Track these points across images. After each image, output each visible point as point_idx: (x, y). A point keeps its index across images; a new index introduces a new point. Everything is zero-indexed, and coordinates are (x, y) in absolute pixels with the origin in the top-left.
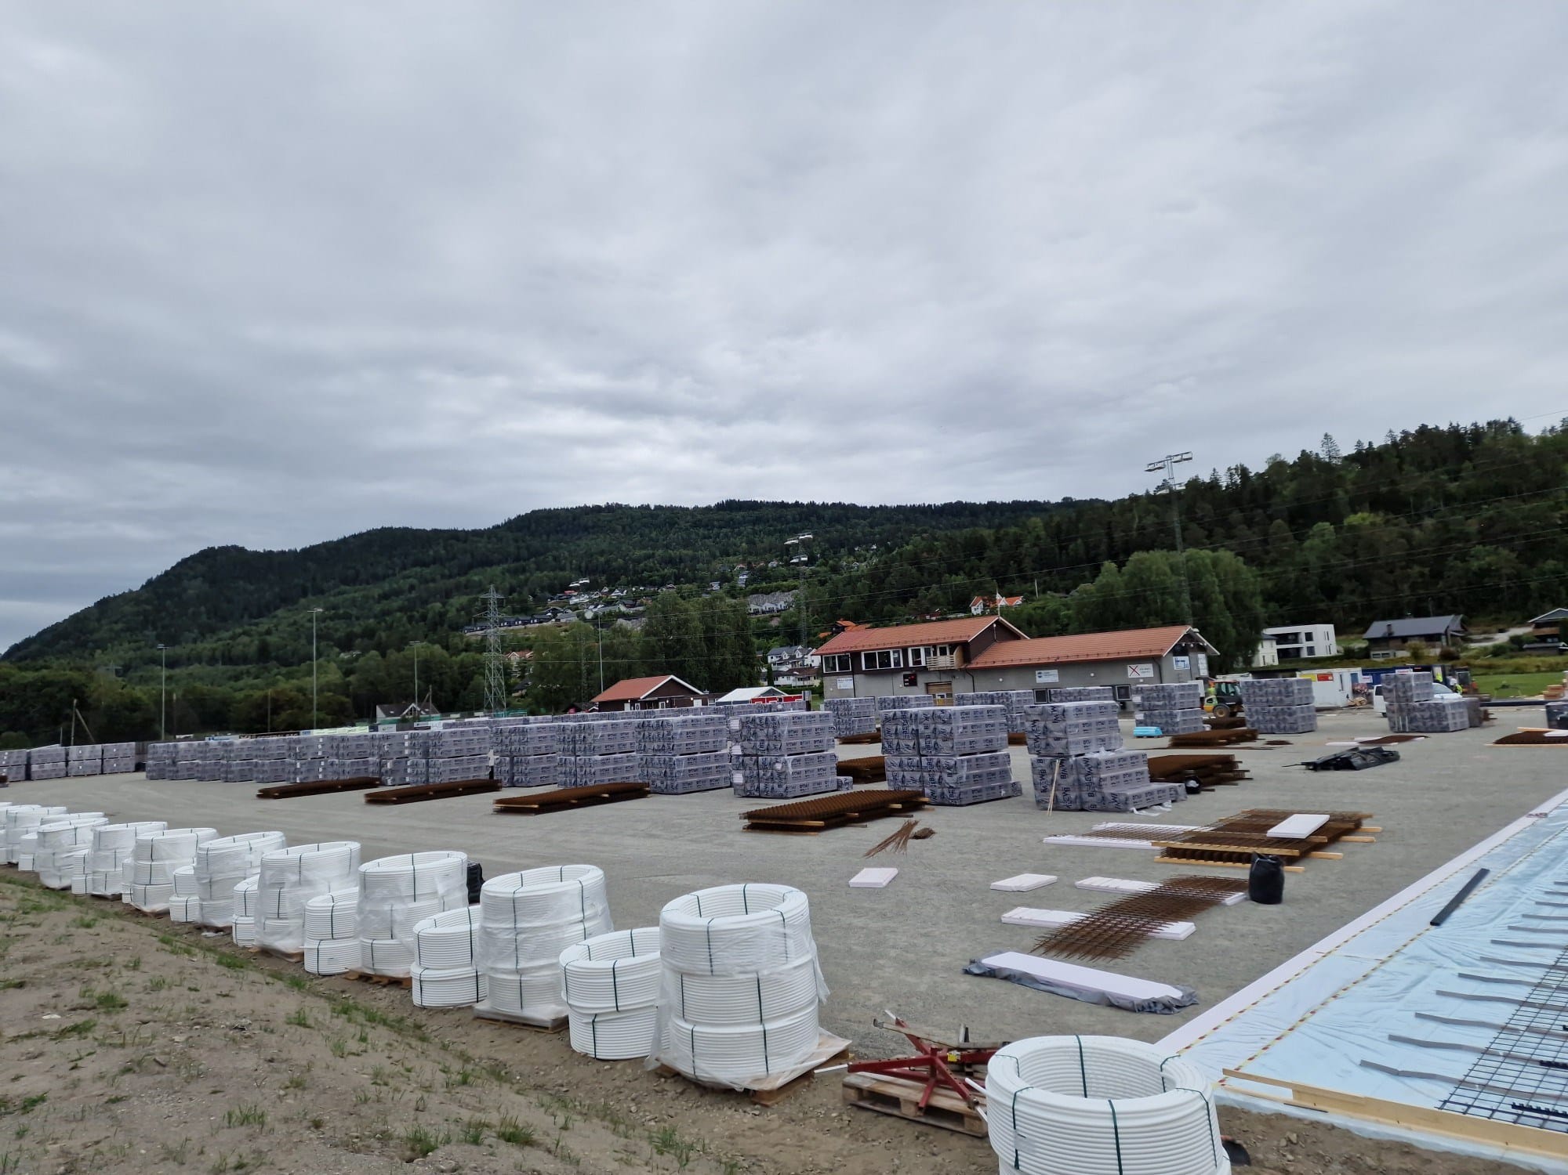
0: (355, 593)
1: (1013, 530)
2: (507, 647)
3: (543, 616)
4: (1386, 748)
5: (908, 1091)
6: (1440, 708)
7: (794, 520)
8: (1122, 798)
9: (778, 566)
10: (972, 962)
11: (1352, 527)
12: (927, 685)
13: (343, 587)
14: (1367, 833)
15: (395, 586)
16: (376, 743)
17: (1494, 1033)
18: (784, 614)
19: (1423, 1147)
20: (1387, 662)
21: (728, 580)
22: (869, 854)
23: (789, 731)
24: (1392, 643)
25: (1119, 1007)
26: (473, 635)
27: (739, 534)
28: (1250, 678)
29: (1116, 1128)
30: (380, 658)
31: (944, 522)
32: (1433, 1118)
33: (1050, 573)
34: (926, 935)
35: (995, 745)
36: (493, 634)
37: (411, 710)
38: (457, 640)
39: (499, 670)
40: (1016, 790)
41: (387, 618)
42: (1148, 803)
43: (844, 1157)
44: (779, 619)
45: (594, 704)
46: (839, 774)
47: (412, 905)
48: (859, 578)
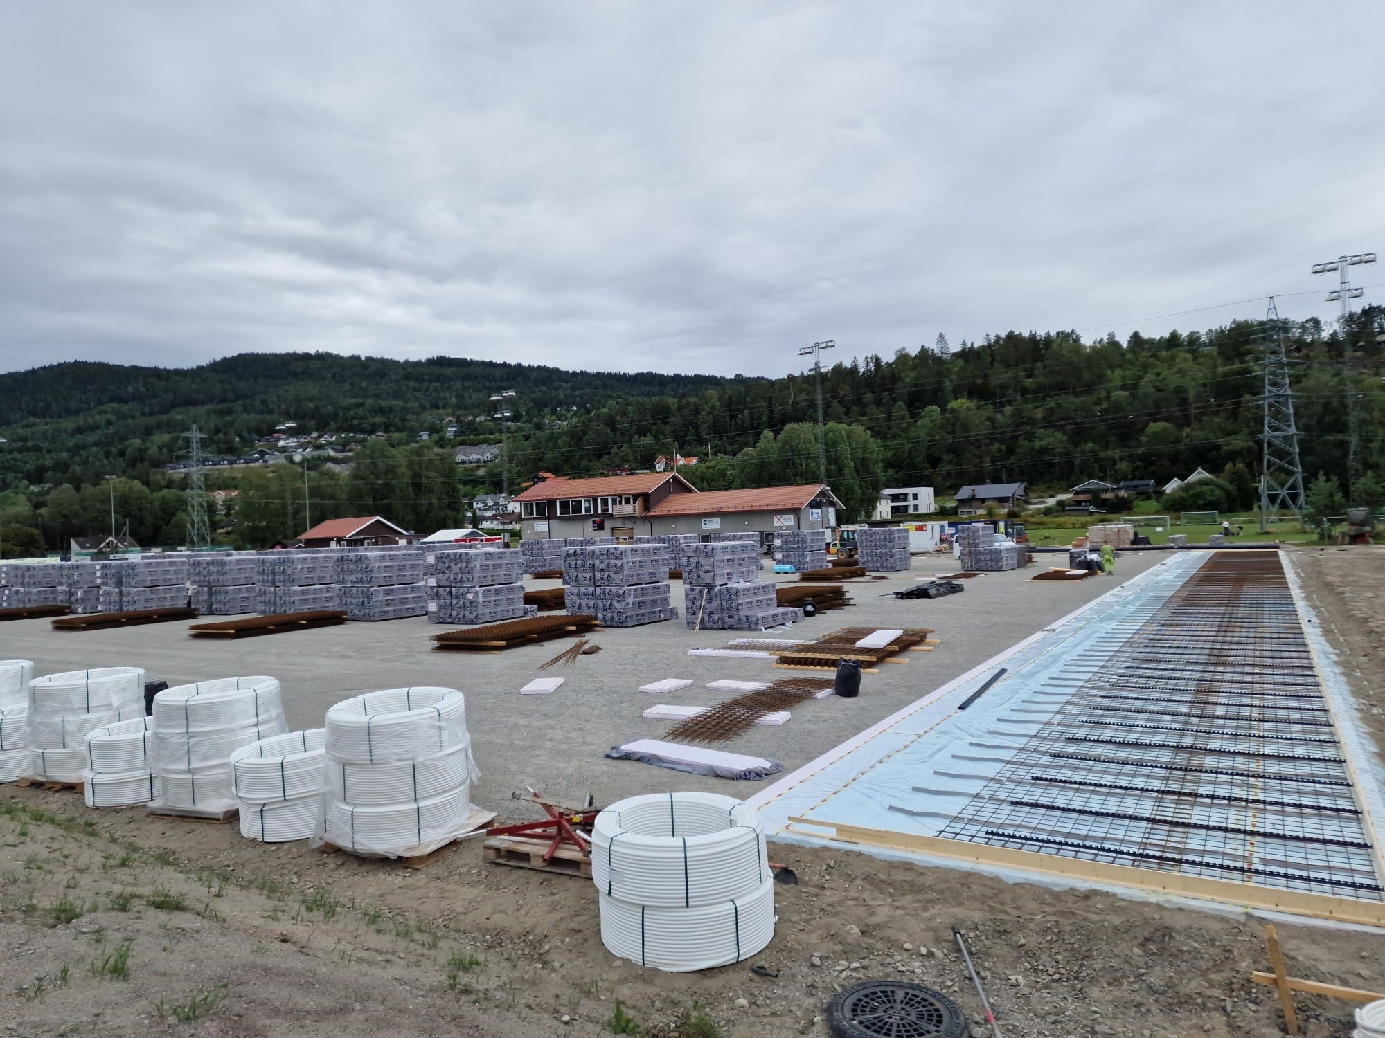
0: (43, 426)
1: (693, 400)
2: (211, 484)
3: (250, 457)
4: (955, 582)
5: (537, 848)
6: (998, 552)
7: (502, 379)
8: (754, 619)
9: (486, 420)
10: (613, 748)
11: (953, 411)
12: (613, 529)
13: (32, 420)
14: (929, 644)
15: (90, 421)
16: (65, 572)
17: (985, 783)
18: (490, 465)
19: (920, 864)
20: (970, 518)
21: (437, 431)
22: (542, 667)
23: (481, 566)
24: (974, 504)
25: (722, 777)
26: (176, 472)
27: (449, 388)
28: (866, 527)
29: (686, 858)
30: (74, 492)
31: (637, 390)
32: (929, 843)
33: (721, 438)
34: (579, 729)
35: (659, 577)
36: (196, 472)
37: (109, 544)
38: (159, 477)
39: (202, 507)
40: (673, 614)
41: (81, 452)
42: (773, 623)
43: (478, 902)
44: (485, 469)
45: (300, 541)
46: (525, 603)
47: (85, 716)
48: (560, 435)
